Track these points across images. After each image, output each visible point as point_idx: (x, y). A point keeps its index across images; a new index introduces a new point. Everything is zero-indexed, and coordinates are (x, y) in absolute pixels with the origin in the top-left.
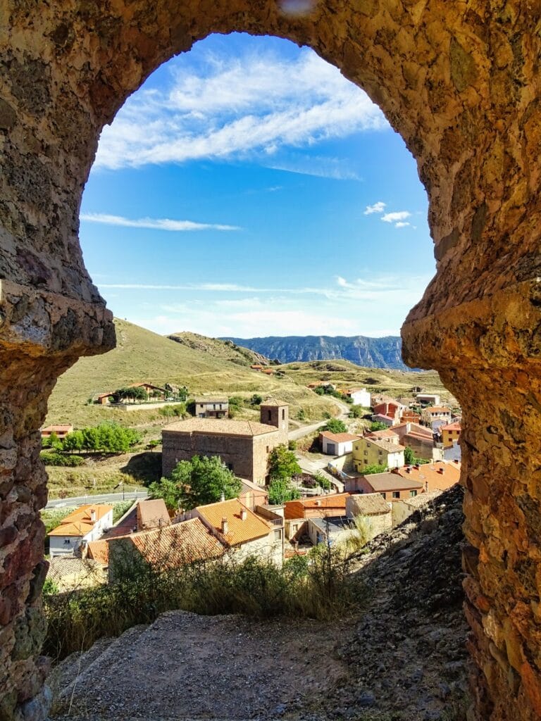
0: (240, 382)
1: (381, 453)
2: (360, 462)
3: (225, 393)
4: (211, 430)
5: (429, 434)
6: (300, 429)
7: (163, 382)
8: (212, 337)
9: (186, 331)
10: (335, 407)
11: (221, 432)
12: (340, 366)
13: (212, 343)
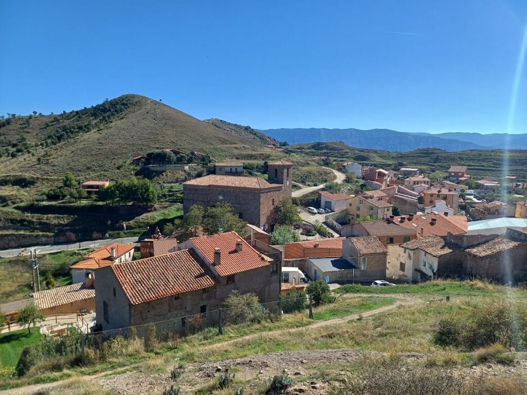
0: (254, 153)
1: (372, 209)
2: (353, 217)
3: (241, 161)
4: (225, 184)
5: (415, 196)
6: (302, 190)
7: (190, 150)
8: (235, 123)
9: (214, 118)
10: (332, 174)
11: (233, 185)
12: (337, 146)
13: (235, 128)
